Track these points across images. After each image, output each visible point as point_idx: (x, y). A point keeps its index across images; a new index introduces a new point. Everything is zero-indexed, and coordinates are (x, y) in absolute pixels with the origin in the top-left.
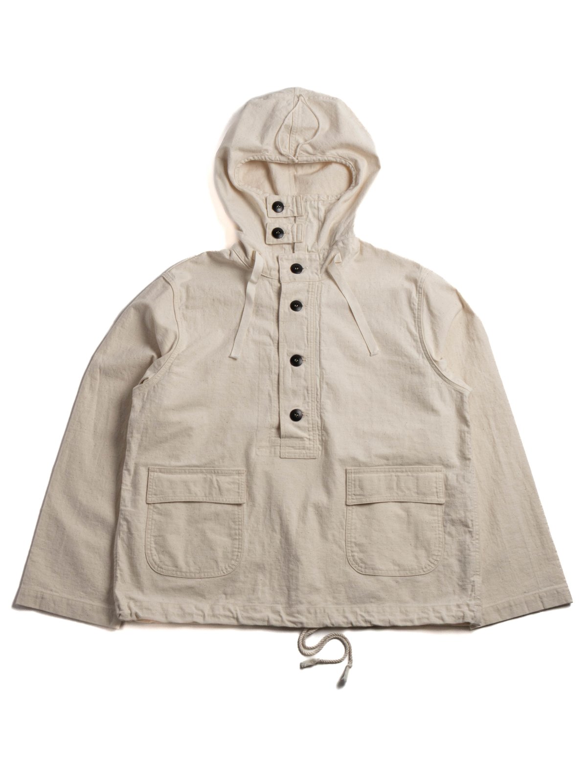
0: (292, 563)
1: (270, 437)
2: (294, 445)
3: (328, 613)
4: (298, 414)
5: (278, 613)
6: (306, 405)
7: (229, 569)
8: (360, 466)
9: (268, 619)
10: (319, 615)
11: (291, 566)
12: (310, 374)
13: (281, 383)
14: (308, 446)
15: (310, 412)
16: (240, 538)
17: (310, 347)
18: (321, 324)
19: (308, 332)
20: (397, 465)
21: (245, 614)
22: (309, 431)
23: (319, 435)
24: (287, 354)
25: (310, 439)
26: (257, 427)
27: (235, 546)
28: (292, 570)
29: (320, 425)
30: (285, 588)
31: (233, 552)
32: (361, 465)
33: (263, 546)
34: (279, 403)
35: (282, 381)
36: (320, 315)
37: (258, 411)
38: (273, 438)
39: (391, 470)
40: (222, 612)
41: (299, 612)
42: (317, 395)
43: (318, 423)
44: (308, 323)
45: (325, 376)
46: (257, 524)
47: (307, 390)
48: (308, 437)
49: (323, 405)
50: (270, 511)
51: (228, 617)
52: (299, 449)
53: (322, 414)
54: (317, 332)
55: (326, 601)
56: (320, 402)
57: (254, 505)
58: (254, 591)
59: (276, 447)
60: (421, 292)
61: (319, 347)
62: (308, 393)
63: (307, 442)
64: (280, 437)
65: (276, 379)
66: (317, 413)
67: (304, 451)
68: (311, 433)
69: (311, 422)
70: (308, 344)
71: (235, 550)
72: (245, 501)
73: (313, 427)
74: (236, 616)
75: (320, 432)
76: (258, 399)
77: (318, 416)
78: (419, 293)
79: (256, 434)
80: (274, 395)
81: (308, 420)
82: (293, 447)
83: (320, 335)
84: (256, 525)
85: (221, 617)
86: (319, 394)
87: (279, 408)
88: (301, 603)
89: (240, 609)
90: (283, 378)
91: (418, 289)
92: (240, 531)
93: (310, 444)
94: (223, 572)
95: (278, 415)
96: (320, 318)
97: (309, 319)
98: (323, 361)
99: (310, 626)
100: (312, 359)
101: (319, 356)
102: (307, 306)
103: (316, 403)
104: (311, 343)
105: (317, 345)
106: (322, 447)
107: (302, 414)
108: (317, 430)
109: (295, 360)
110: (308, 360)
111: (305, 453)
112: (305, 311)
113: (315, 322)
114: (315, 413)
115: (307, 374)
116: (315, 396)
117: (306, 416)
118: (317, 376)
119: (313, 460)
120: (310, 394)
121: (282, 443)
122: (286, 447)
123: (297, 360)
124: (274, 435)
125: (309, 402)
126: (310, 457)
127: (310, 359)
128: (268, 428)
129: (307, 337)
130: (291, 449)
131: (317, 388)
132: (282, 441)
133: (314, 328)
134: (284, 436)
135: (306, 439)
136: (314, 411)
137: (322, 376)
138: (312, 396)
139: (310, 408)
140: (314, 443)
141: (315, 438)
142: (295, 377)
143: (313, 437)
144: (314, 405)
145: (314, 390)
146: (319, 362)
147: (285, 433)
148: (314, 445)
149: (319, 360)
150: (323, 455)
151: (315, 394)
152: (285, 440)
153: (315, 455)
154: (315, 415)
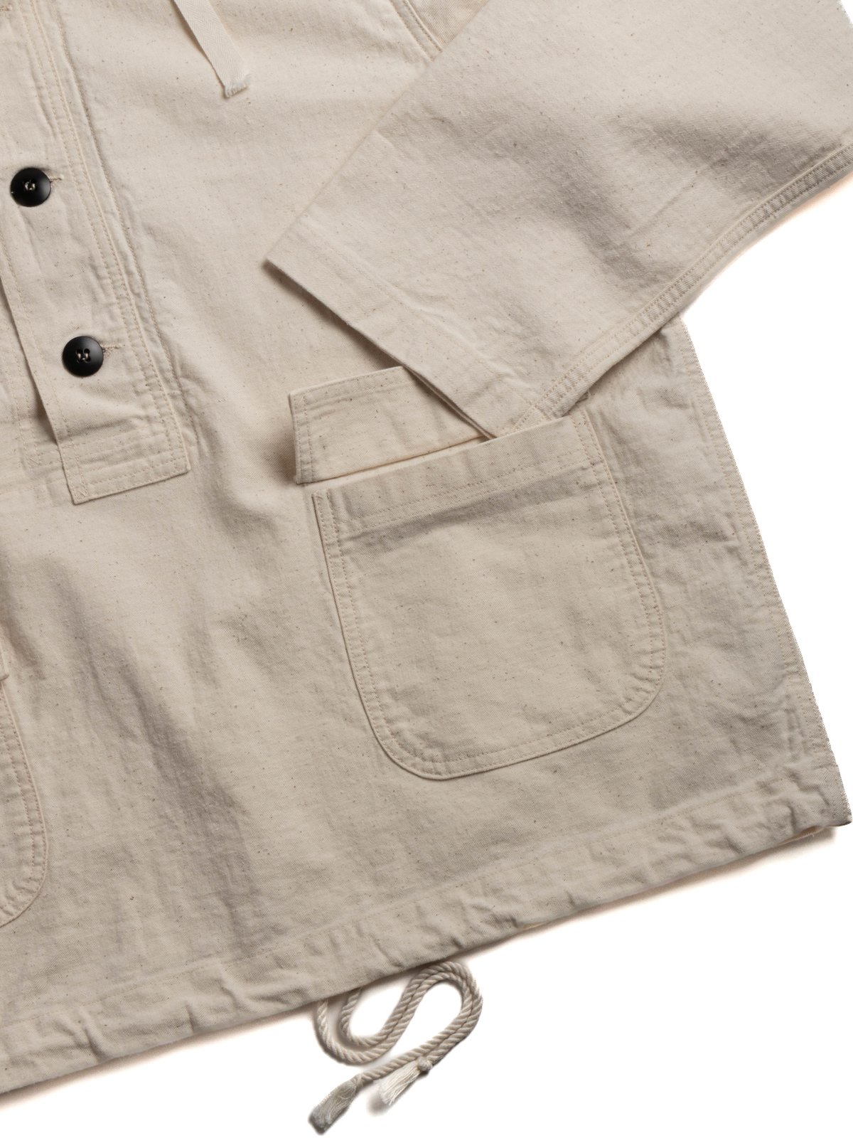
0: (214, 816)
1: (21, 450)
2: (107, 452)
3: (372, 936)
4: (87, 351)
5: (217, 984)
6: (106, 317)
7: (21, 898)
9: (190, 1013)
10: (345, 950)
11: (212, 827)
12: (86, 218)
14: (151, 440)
15: (125, 335)
16: (27, 787)
17: (62, 133)
18: (74, 52)
19: (39, 88)
21: (113, 1023)
22: (137, 393)
23: (173, 397)
25: (149, 419)
27: (17, 818)
28: (222, 838)
29: (167, 365)
30: (214, 901)
31: (17, 838)
33: (108, 793)
34: (17, 334)
36: (62, 25)
38: (34, 450)
40: (38, 1042)
41: (280, 963)
42: (129, 273)
43: (158, 361)
44: (31, 60)
45: (135, 208)
46: (69, 729)
47: (94, 268)
48: (142, 413)
49: (158, 300)
50: (95, 676)
51: (60, 1050)
52: (126, 459)
53: (165, 329)
54: (67, 81)
55: (356, 898)
56: (146, 291)
57: (39, 675)
58: (119, 941)
59: (54, 475)
61: (91, 125)
62: (98, 277)
63: (143, 429)
64: (53, 440)
66: (146, 329)
67: (142, 462)
69: (135, 363)
70: (52, 126)
71: (20, 830)
72: (7, 670)
73: (147, 379)
74: (84, 1040)
75: (175, 385)
77: (152, 340)
81: (125, 361)
82: (101, 459)
83: (80, 87)
84: (65, 734)
85: (38, 1061)
87: (22, 349)
88: (278, 930)
89: (90, 1013)
92: (21, 768)
93: (154, 434)
94: (8, 913)
95: (24, 372)
96: (64, 34)
97: (30, 45)
98: (112, 163)
99: (330, 992)
100: (79, 168)
101: (99, 150)
102: (11, 8)
103: (133, 302)
104: (61, 120)
105: (80, 120)
106: (195, 431)
107: (102, 346)
108: (162, 383)
109: (26, 186)
110: (67, 174)
111: (145, 467)
112: (11, 22)
113: (51, 53)
114: (140, 332)
115: (76, 218)
116: (123, 280)
117: (115, 350)
118: (110, 216)
119: (181, 478)
120: (105, 278)
121: (63, 456)
122: (80, 465)
123: (34, 186)
124: (32, 440)
125: (111, 304)
126: (166, 473)
127: (73, 171)
128: (5, 422)
129: (43, 106)
130: (100, 468)
131: (121, 253)
132: (64, 450)
133: (54, 71)
134: (66, 433)
135: (136, 422)
136: (134, 327)
137: (127, 212)
138: (113, 282)
139: (121, 322)
140: (165, 426)
141: (164, 410)
142: (43, 241)
143: (158, 408)
144: (129, 308)
145: (114, 262)
146: (105, 170)
147: (64, 424)
148: (167, 431)
149: (101, 164)
150: (207, 455)
151: (121, 275)
152: (73, 445)
153: (181, 462)
154: (141, 337)
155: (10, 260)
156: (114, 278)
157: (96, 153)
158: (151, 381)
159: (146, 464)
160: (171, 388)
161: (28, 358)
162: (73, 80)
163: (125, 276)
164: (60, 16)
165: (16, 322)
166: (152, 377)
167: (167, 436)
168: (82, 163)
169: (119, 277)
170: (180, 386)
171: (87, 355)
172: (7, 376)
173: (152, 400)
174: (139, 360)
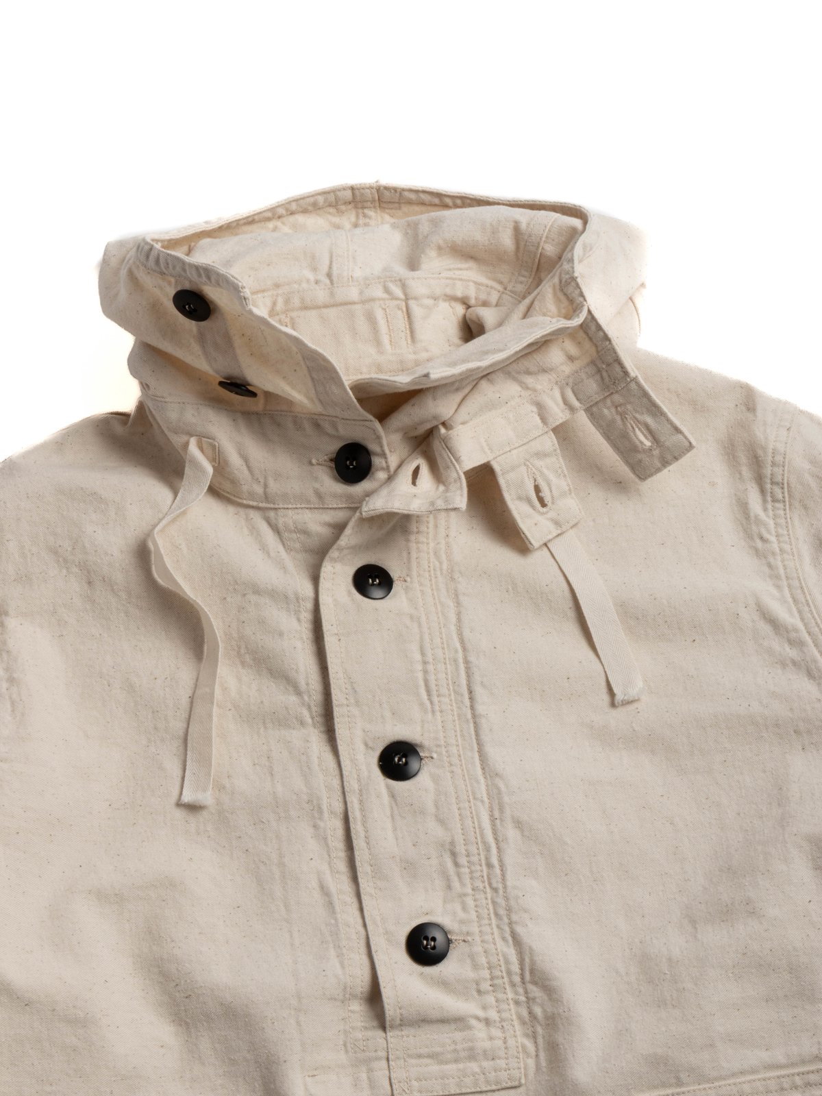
1: (345, 1032)
2: (438, 1049)
4: (434, 939)
6: (458, 907)
8: (680, 1083)
12: (454, 800)
13: (359, 843)
14: (487, 1045)
15: (475, 929)
17: (441, 712)
18: (466, 633)
19: (425, 663)
20: (803, 1062)
22: (479, 992)
23: (517, 1003)
24: (366, 745)
25: (487, 1022)
26: (299, 998)
29: (515, 968)
32: (683, 1076)
34: (361, 909)
35: (362, 834)
36: (458, 604)
37: (292, 945)
38: (359, 1035)
39: (786, 1083)
43: (507, 962)
44: (421, 634)
45: (506, 799)
47: (454, 854)
48: (481, 1014)
49: (517, 898)
52: (456, 1061)
53: (519, 929)
54: (455, 661)
56: (505, 887)
59: (376, 1065)
60: (780, 496)
61: (472, 707)
62: (457, 864)
63: (480, 1032)
64: (383, 1027)
65: (340, 832)
66: (498, 927)
67: (474, 1066)
68: (490, 999)
69: (483, 960)
70: (432, 703)
73: (492, 979)
75: (521, 990)
76: (286, 906)
77: (504, 939)
78: (774, 500)
79: (298, 1023)
80: (340, 885)
81: (472, 957)
82: (429, 1056)
83: (468, 669)
86: (495, 861)
87: (365, 925)
90: (364, 823)
91: (768, 486)
93: (491, 1038)
95: (363, 950)
96: (459, 614)
97: (423, 619)
98: (490, 750)
100: (454, 750)
101: (477, 734)
102: (408, 579)
103: (489, 896)
104: (442, 699)
105: (462, 702)
106: (536, 1042)
107: (449, 937)
108: (507, 986)
109: (396, 759)
110: (440, 754)
111: (476, 1073)
112: (406, 593)
113: (443, 630)
114: (492, 929)
115: (443, 799)
116: (482, 871)
117: (462, 943)
118: (479, 804)
119: (512, 1092)
120: (463, 866)
121: (391, 1046)
122: (407, 1059)
123: (404, 760)
124: (359, 1024)
125: (465, 895)
126: (497, 1083)
127: (447, 752)
128: (335, 999)
129: (426, 682)
130: (426, 1065)
131: (485, 843)
132: (392, 1040)
133: (443, 648)
134: (398, 1022)
135: (473, 1022)
136: (486, 922)
137: (497, 802)
138: (471, 872)
139: (473, 915)
140: (504, 1032)
141: (505, 1015)
142: (405, 818)
143: (499, 1012)
144: (484, 901)
145: (476, 851)
146: (480, 756)
147: (398, 1011)
148: (505, 1038)
149: (477, 749)
150: (544, 1070)
151: (481, 866)
152: (403, 1036)
153: (516, 1073)
154: (492, 934)
155: (367, 832)
156: (473, 868)
157: (474, 737)
158: (496, 982)
159: (477, 1070)
160: (516, 993)
161: (370, 936)
162: (461, 660)
163: (484, 868)
164: (457, 595)
165: (363, 896)
166: (498, 978)
167: (505, 1043)
168: (458, 746)
169: (478, 868)
170: (526, 992)
171: (433, 943)
172: (344, 951)
173: (494, 1002)
174: (486, 958)
